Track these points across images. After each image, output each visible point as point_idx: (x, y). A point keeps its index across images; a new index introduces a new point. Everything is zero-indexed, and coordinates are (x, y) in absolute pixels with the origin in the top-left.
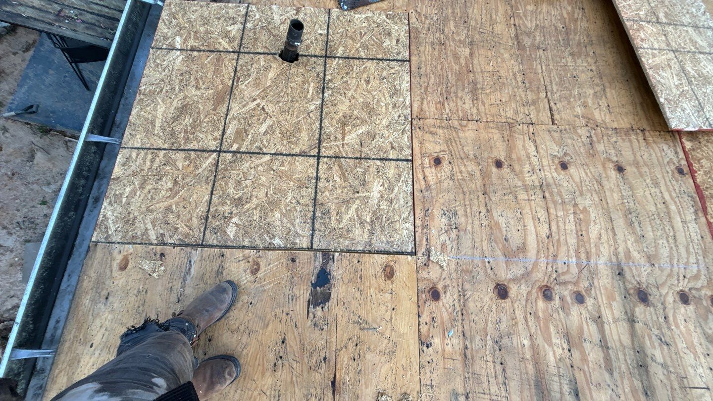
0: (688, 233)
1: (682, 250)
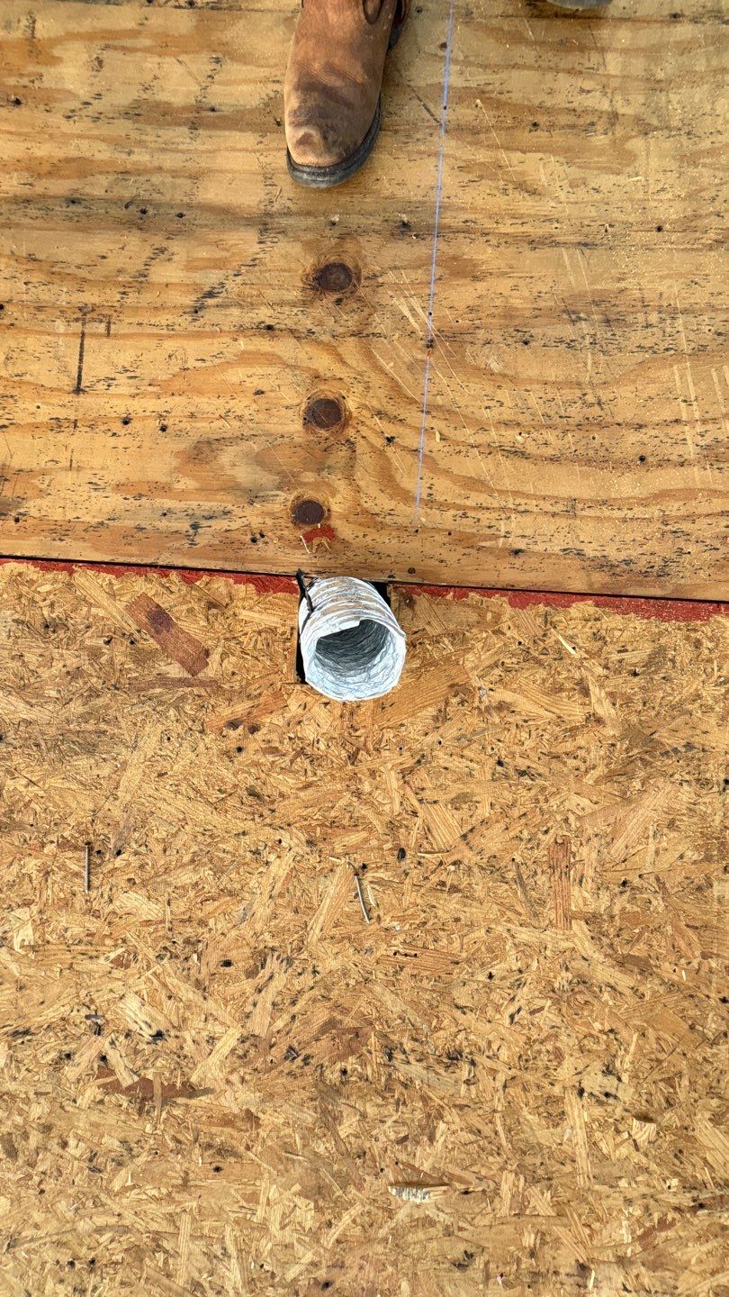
0: (532, 505)
1: (475, 465)
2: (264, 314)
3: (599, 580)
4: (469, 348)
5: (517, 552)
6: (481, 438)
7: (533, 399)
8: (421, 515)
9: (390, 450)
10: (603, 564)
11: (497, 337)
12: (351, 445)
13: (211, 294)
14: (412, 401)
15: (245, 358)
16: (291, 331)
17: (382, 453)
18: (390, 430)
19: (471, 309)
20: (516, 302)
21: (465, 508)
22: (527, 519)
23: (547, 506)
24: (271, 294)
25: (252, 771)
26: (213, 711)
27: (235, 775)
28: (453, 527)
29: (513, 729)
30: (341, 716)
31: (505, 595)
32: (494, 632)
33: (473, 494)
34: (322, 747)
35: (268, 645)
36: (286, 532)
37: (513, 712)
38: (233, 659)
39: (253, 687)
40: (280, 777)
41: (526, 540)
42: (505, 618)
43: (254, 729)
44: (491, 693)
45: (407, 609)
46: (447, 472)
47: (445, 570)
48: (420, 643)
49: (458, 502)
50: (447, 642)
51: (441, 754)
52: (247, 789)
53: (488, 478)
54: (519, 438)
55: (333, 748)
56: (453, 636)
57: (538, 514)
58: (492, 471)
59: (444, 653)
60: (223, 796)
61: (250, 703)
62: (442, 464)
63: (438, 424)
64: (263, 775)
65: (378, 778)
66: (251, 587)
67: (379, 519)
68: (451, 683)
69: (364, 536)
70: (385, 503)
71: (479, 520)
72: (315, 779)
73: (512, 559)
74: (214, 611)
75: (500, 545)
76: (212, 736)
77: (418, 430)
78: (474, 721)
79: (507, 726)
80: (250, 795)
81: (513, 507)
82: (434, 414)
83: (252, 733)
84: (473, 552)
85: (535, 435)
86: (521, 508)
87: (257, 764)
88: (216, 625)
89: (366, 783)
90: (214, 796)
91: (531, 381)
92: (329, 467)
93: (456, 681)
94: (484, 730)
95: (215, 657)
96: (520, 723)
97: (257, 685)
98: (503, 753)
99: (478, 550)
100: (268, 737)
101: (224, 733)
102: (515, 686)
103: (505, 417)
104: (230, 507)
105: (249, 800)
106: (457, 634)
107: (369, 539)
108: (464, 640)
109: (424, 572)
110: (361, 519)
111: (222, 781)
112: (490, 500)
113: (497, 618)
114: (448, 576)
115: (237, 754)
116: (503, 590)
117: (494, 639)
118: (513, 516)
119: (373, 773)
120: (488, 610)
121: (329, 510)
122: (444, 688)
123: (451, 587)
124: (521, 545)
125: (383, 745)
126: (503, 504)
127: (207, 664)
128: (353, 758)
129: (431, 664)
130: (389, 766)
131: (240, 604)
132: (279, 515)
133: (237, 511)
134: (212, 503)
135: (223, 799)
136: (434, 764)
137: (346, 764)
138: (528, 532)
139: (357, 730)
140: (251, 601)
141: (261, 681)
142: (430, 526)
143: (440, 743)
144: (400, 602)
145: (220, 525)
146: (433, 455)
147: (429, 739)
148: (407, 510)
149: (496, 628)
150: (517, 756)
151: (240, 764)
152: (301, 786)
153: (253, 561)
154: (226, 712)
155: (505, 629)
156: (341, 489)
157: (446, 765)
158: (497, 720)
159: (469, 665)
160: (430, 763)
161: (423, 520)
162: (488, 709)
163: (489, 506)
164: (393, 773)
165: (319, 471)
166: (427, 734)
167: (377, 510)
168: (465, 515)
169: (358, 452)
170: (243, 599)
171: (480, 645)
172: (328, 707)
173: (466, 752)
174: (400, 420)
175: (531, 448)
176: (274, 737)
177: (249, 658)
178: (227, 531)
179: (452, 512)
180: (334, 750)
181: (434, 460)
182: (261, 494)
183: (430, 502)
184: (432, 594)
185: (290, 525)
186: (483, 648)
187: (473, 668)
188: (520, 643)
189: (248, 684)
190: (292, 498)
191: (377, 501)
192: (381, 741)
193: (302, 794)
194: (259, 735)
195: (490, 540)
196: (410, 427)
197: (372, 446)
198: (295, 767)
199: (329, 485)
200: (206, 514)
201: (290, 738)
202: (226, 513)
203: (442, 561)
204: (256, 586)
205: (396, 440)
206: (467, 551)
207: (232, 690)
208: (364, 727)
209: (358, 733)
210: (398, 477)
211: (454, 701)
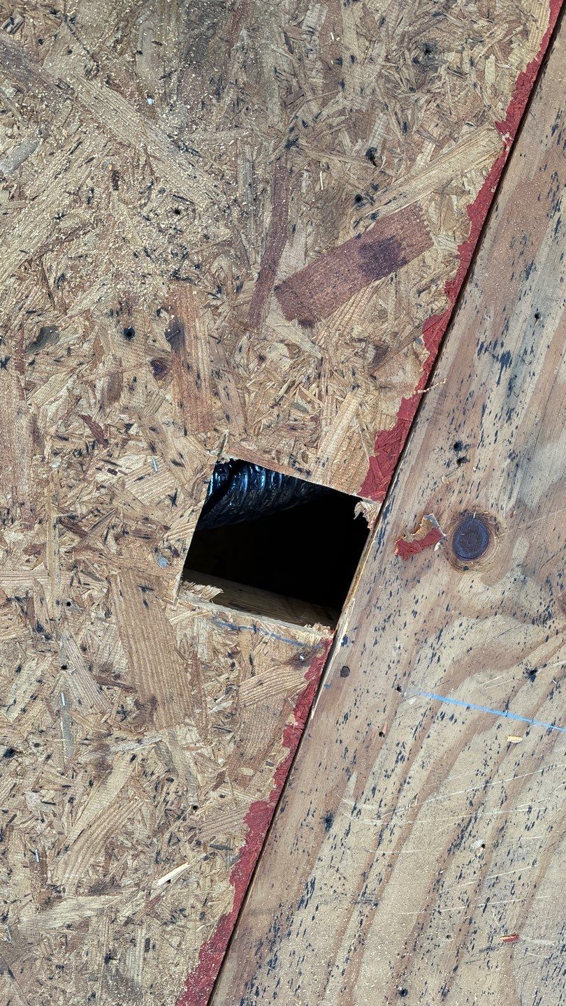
0: (387, 849)
1: (460, 787)
3: (258, 925)
5: (328, 821)
6: (494, 795)
7: (521, 868)
8: (418, 699)
9: (518, 671)
10: (278, 932)
12: (543, 619)
17: (518, 660)
18: (544, 677)
21: (411, 760)
22: (369, 841)
23: (379, 868)
25: (86, 345)
26: (209, 306)
27: (87, 314)
28: (388, 740)
29: (63, 781)
30: (146, 519)
31: (271, 798)
32: (221, 775)
33: (425, 773)
34: (102, 477)
35: (293, 428)
36: (454, 498)
37: (91, 784)
38: (287, 363)
39: (232, 386)
40: (64, 392)
41: (341, 835)
42: (240, 794)
43: (159, 368)
44: (129, 757)
45: (291, 654)
46: (465, 743)
47: (332, 721)
48: (233, 665)
49: (422, 752)
50: (224, 704)
51: (45, 666)
52: (55, 328)
53: (440, 798)
54: (479, 843)
55: (96, 494)
56: (232, 715)
57: (373, 854)
58: (446, 803)
59: (209, 699)
60: (51, 281)
61: (205, 371)
62: (477, 740)
63: (531, 743)
64: (73, 362)
65: (26, 557)
66: (390, 425)
67: (431, 640)
68: (159, 698)
69: (415, 613)
70: (451, 652)
71: (388, 776)
72: (47, 451)
73: (321, 813)
74: (371, 354)
75: (345, 801)
76: (163, 292)
77: (531, 715)
78: (90, 725)
79: (70, 772)
80: (42, 331)
81: (392, 823)
82: (545, 739)
83: (153, 363)
84: (347, 763)
85: (476, 864)
86: (386, 834)
87: (96, 355)
88: (348, 352)
89: (21, 537)
90: (55, 264)
91: (544, 869)
92: (524, 582)
93: (160, 709)
94: (71, 737)
95: (295, 333)
96: (70, 792)
97: (233, 393)
98: (27, 761)
99: (348, 770)
100: (140, 389)
101: (164, 314)
102: (131, 793)
103: (510, 831)
104: (516, 421)
105: (32, 328)
106: (233, 722)
107: (409, 618)
108: (220, 730)
109: (339, 688)
110: (440, 612)
111: (81, 287)
112: (410, 795)
113: (243, 782)
114: (323, 722)
115: (121, 326)
116: (280, 796)
117: (211, 773)
118: (379, 823)
119: (36, 551)
120: (256, 770)
121: (466, 569)
122: (151, 688)
123: (306, 724)
124: (337, 828)
125: (83, 577)
126: (400, 811)
127: (289, 318)
128: (71, 523)
129: (196, 675)
130: (42, 580)
131: (370, 399)
132: (482, 494)
133: (506, 431)
134: (530, 393)
135: (45, 279)
136: (30, 653)
137: (61, 510)
138: (351, 840)
139: (117, 539)
140: (369, 418)
141: (237, 401)
142: (399, 710)
143: (64, 668)
144: (305, 646)
145: (495, 400)
146: (494, 728)
147: (75, 651)
148: (431, 683)
149: (227, 779)
150: (18, 781)
151: (103, 329)
152: (40, 424)
153: (428, 436)
154: (202, 327)
155: (221, 790)
156: (489, 593)
157: (24, 672)
158: (83, 759)
159: (180, 731)
160: (34, 647)
161: (412, 701)
162: (104, 748)
163: (403, 793)
164: (28, 583)
165: (523, 566)
166: (84, 649)
167: (445, 638)
168: (400, 758)
169: (531, 626)
170: (375, 406)
171: (206, 751)
172: (168, 502)
173: (39, 706)
174: (552, 693)
175: (461, 857)
176: (138, 400)
177: (283, 391)
178: (484, 408)
179: (410, 741)
180: (90, 495)
181: (486, 728)
182: (520, 475)
183: (434, 714)
184: (304, 695)
185: (463, 507)
186: (202, 755)
187: (173, 737)
188: (195, 808)
189: (239, 378)
190: (501, 518)
191: (457, 641)
192: (90, 574)
193: (24, 422)
194: (145, 374)
195: (356, 788)
196: (539, 705)
197: (532, 649)
198: (76, 423)
199: (501, 576)
200: (518, 381)
201: (128, 426)
202: (510, 412)
203: (346, 717)
204: (389, 433)
205: (529, 682)
206: (350, 755)
207: (234, 349)
208: (120, 553)
209: (110, 539)
210: (480, 676)
211: (129, 701)
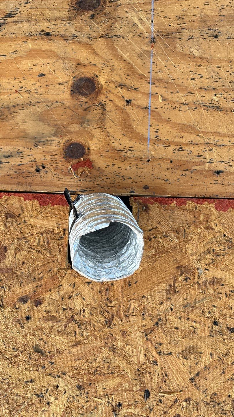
0: (226, 141)
2: (44, 26)
4: (178, 42)
5: (218, 173)
6: (190, 99)
7: (223, 73)
8: (151, 150)
9: (129, 109)
11: (196, 34)
12: (103, 106)
13: (10, 15)
14: (142, 77)
15: (32, 54)
16: (62, 36)
17: (123, 110)
18: (128, 95)
19: (179, 18)
20: (208, 12)
21: (181, 144)
22: (224, 150)
24: (48, 14)
25: (37, 333)
26: (9, 290)
27: (25, 336)
28: (173, 157)
29: (224, 298)
30: (100, 292)
31: (212, 202)
32: (206, 228)
33: (186, 135)
34: (87, 314)
35: (48, 242)
36: (60, 165)
37: (223, 285)
38: (23, 253)
39: (37, 272)
40: (57, 338)
41: (224, 164)
42: (213, 218)
43: (38, 303)
44: (206, 272)
45: (144, 214)
46: (168, 121)
47: (170, 186)
48: (154, 237)
49: (176, 140)
50: (173, 236)
51: (173, 318)
52: (33, 347)
53: (196, 124)
54: (215, 98)
55: (94, 315)
56: (177, 231)
57: (231, 147)
58: (198, 119)
59: (172, 244)
60: (16, 353)
61: (34, 285)
62: (164, 116)
63: (161, 91)
64: (45, 337)
65: (128, 337)
66: (36, 202)
67: (123, 154)
68: (176, 266)
69: (113, 165)
70: (127, 143)
71: (191, 152)
72: (82, 338)
73: (215, 177)
74: (11, 219)
75: (207, 168)
76: (9, 309)
77: (147, 95)
78: (195, 292)
79: (219, 295)
80: (36, 352)
81: (213, 142)
82: (157, 84)
83: (37, 306)
84: (188, 173)
85: (225, 95)
86: (220, 143)
87: (40, 329)
88: (12, 229)
89: (119, 341)
90: (10, 353)
91: (221, 61)
92: (88, 121)
93: (181, 264)
94: (203, 299)
95: (11, 252)
96: (228, 293)
97: (40, 271)
98: (217, 315)
99: (192, 172)
100: (48, 308)
101: (17, 307)
102: (223, 266)
103: (205, 85)
104: (22, 149)
105: (35, 356)
106: (180, 230)
107: (116, 167)
108: (185, 234)
109: (154, 188)
110: (110, 154)
111: (15, 341)
112: (198, 138)
113: (208, 218)
114: (171, 190)
115: (26, 322)
116: (210, 199)
117: (206, 233)
118: (214, 148)
119: (124, 333)
120: (200, 213)
121: (89, 149)
122: (172, 270)
123: (174, 197)
124: (221, 167)
125: (130, 312)
126: (207, 141)
127: (5, 257)
128: (109, 322)
129: (162, 252)
130: (136, 328)
131: (28, 214)
132: (55, 153)
133: (27, 152)
134: (9, 147)
135: (16, 355)
136: (168, 325)
137: (105, 327)
138: (225, 159)
139: (111, 302)
140: (36, 212)
141: (43, 268)
142: (158, 157)
143: (172, 309)
144: (139, 209)
145: (15, 161)
146: (157, 110)
147: (164, 306)
148: (142, 147)
149: (207, 225)
150: (228, 317)
151: (28, 328)
152: (72, 344)
153: (37, 185)
154: (18, 291)
155: (213, 226)
156: (97, 135)
157: (177, 326)
158: (212, 291)
159: (189, 252)
160: (165, 324)
161: (153, 153)
162: (205, 284)
163: (198, 142)
164: (138, 333)
165: (81, 123)
166: (162, 303)
167: (121, 148)
168: (181, 149)
169: (107, 110)
170: (30, 211)
171: (196, 238)
172: (91, 285)
173: (191, 316)
174: (135, 89)
175: (223, 104)
176: (53, 308)
177: (34, 251)
178: (20, 165)
179: (173, 147)
180: (96, 317)
181: (158, 114)
182: (43, 140)
183: (157, 141)
184: (161, 203)
185: (63, 159)
186: (199, 240)
187: (193, 255)
188: (225, 235)
189: (34, 270)
190: (64, 142)
191: (121, 142)
192: (129, 309)
193: (73, 350)
194: (41, 307)
195: (199, 165)
196: (142, 93)
197: (117, 106)
198: (68, 330)
199: (88, 132)
200: (5, 154)
201: (64, 309)
202: (19, 153)
203: (167, 180)
204: (40, 201)
205: (132, 102)
206: (184, 173)
207: (22, 275)
208: (117, 299)
209: (112, 304)
210: (134, 125)
211: (180, 278)
